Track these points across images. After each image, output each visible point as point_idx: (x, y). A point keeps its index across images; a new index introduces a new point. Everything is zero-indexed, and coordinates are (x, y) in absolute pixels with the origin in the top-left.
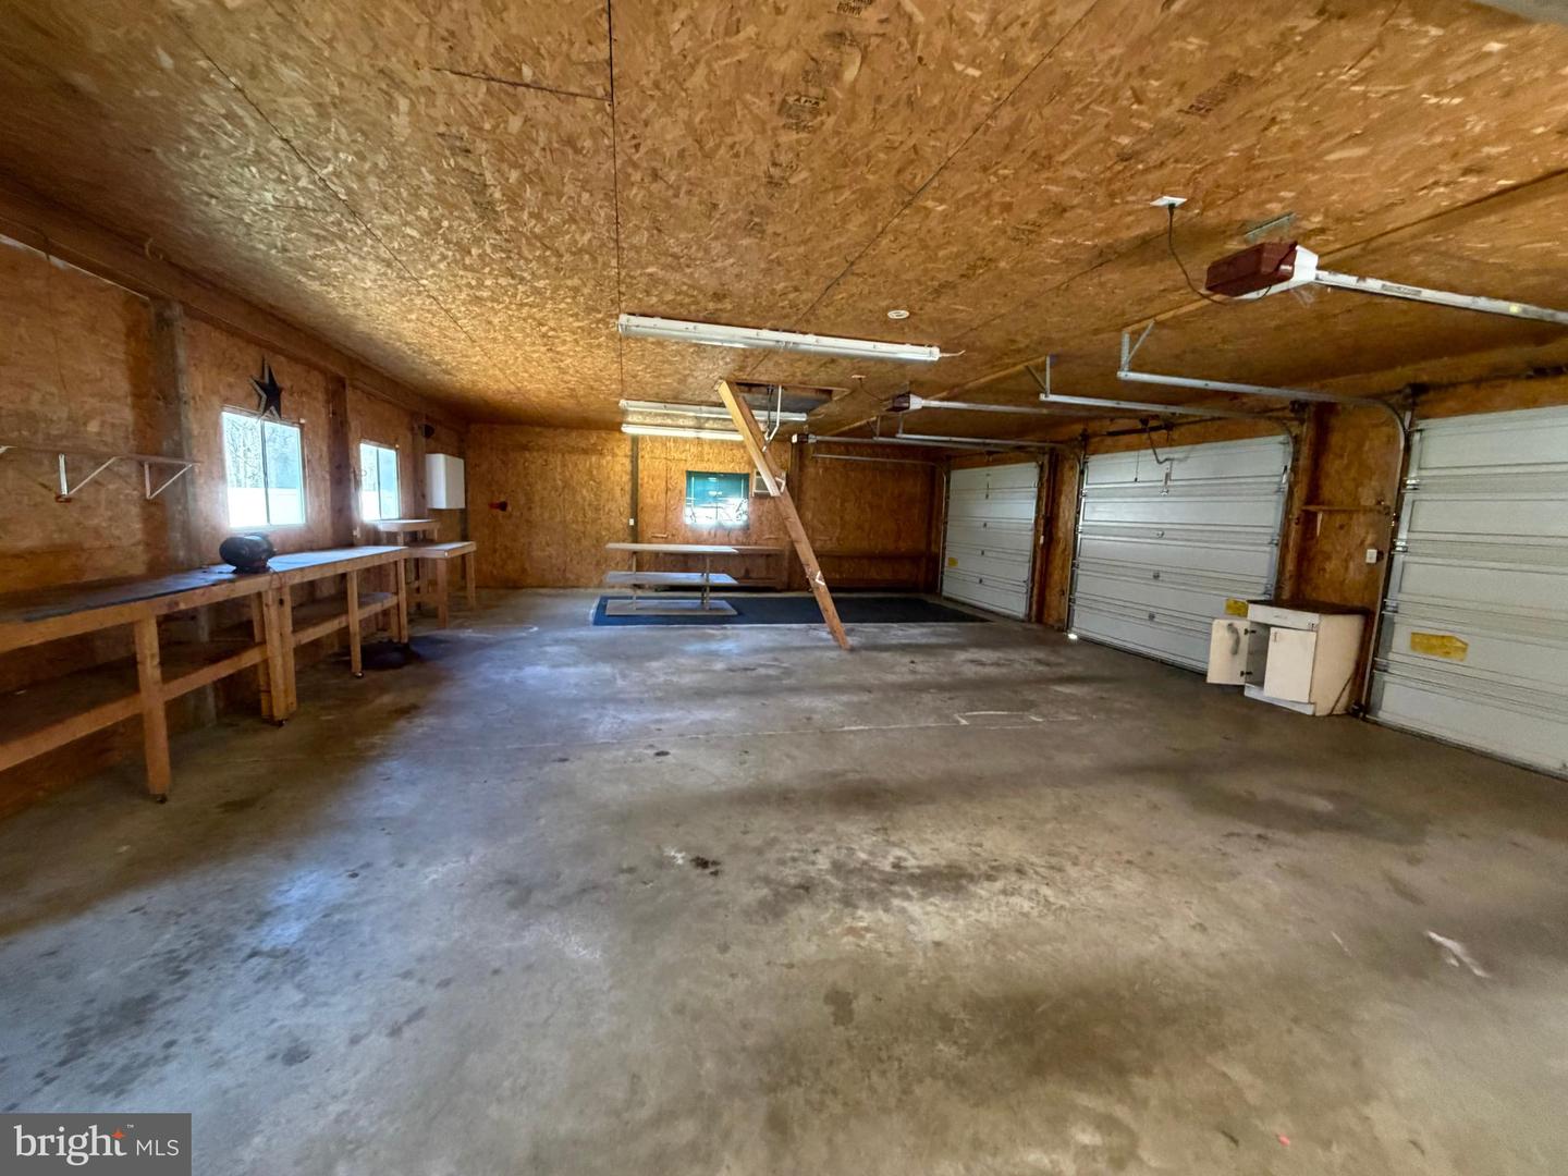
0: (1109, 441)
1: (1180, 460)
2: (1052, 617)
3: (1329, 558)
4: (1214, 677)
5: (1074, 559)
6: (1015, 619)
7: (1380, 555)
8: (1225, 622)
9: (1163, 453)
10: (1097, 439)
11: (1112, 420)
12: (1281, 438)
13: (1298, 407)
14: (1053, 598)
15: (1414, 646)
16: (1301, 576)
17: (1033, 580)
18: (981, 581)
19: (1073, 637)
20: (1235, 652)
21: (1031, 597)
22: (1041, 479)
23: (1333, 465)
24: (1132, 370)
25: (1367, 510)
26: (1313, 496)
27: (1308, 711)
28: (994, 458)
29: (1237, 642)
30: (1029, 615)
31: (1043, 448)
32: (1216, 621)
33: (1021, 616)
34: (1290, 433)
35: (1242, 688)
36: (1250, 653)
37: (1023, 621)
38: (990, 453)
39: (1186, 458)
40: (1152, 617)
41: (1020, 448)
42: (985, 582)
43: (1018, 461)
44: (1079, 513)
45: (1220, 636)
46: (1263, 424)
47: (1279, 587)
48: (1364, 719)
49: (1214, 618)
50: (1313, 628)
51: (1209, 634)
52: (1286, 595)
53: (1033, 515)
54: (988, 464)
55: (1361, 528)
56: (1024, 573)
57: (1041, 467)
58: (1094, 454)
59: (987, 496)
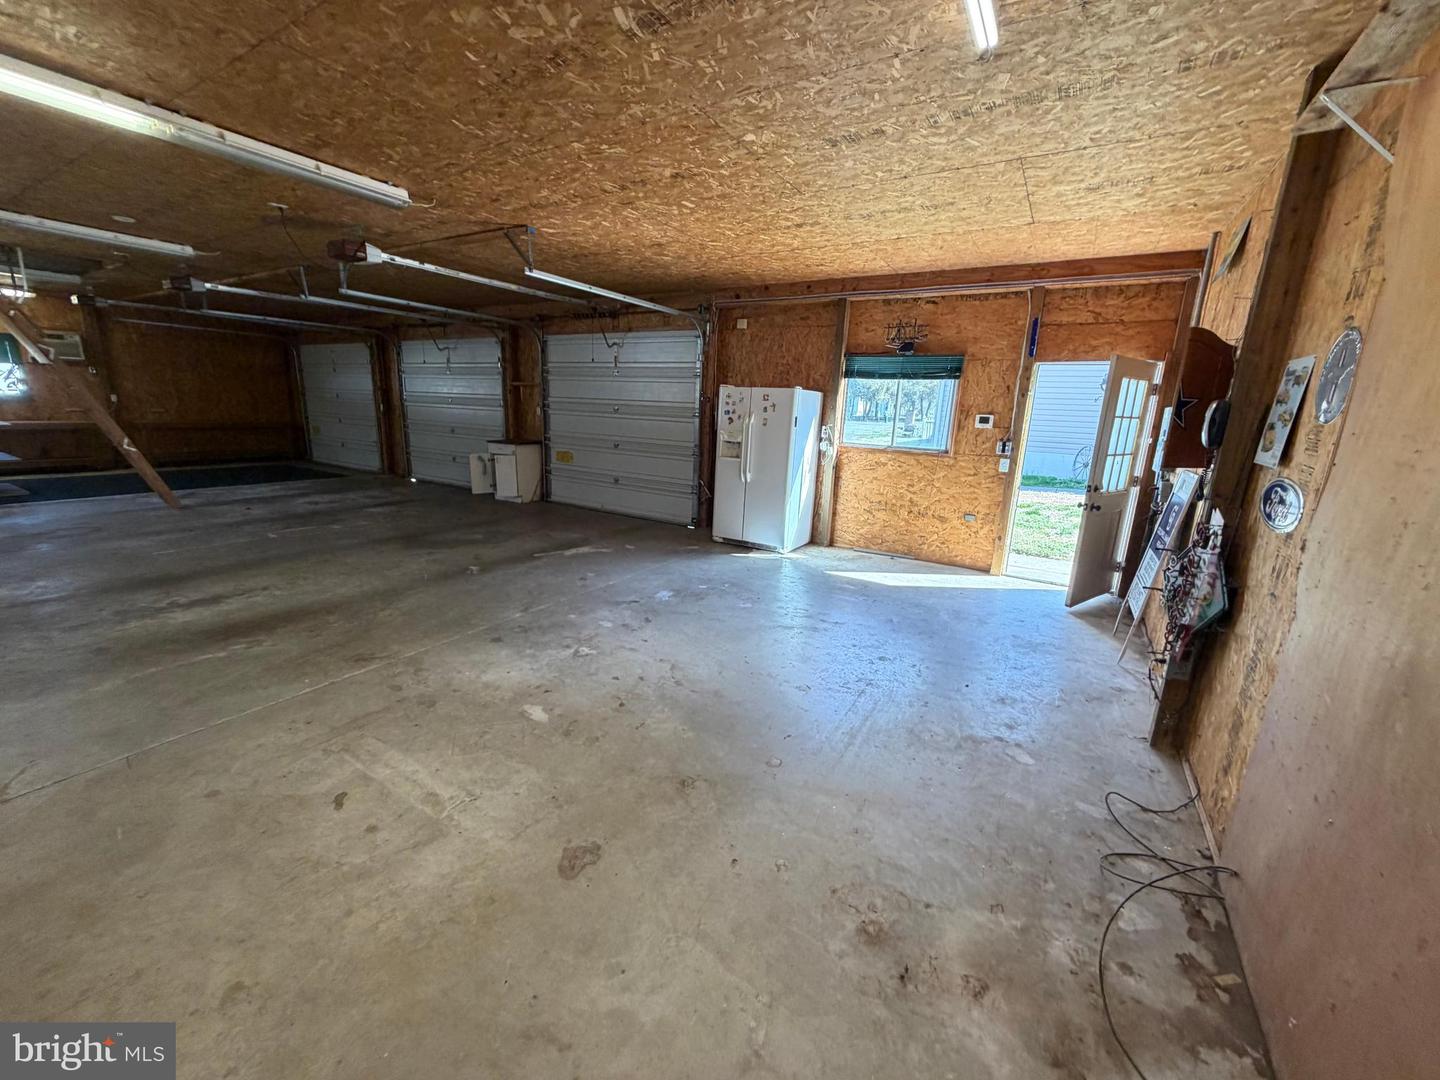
2: (398, 467)
4: (476, 490)
5: (404, 421)
6: (371, 473)
7: (541, 411)
8: (476, 455)
9: (441, 343)
12: (494, 340)
14: (399, 451)
15: (559, 459)
16: (516, 425)
17: (380, 441)
18: (341, 447)
19: (413, 480)
20: (482, 473)
21: (382, 454)
22: (372, 358)
23: (522, 358)
24: (348, 288)
26: (515, 377)
27: (519, 501)
29: (485, 466)
30: (383, 468)
32: (471, 456)
33: (376, 469)
34: (497, 336)
35: (493, 494)
36: (493, 473)
37: (379, 474)
42: (346, 446)
43: (351, 342)
44: (401, 385)
45: (475, 467)
47: (507, 431)
48: (547, 501)
49: (470, 453)
50: (513, 454)
51: (469, 464)
52: (511, 437)
53: (370, 387)
54: (329, 342)
56: (374, 435)
57: (371, 348)
58: (404, 340)
59: (335, 370)
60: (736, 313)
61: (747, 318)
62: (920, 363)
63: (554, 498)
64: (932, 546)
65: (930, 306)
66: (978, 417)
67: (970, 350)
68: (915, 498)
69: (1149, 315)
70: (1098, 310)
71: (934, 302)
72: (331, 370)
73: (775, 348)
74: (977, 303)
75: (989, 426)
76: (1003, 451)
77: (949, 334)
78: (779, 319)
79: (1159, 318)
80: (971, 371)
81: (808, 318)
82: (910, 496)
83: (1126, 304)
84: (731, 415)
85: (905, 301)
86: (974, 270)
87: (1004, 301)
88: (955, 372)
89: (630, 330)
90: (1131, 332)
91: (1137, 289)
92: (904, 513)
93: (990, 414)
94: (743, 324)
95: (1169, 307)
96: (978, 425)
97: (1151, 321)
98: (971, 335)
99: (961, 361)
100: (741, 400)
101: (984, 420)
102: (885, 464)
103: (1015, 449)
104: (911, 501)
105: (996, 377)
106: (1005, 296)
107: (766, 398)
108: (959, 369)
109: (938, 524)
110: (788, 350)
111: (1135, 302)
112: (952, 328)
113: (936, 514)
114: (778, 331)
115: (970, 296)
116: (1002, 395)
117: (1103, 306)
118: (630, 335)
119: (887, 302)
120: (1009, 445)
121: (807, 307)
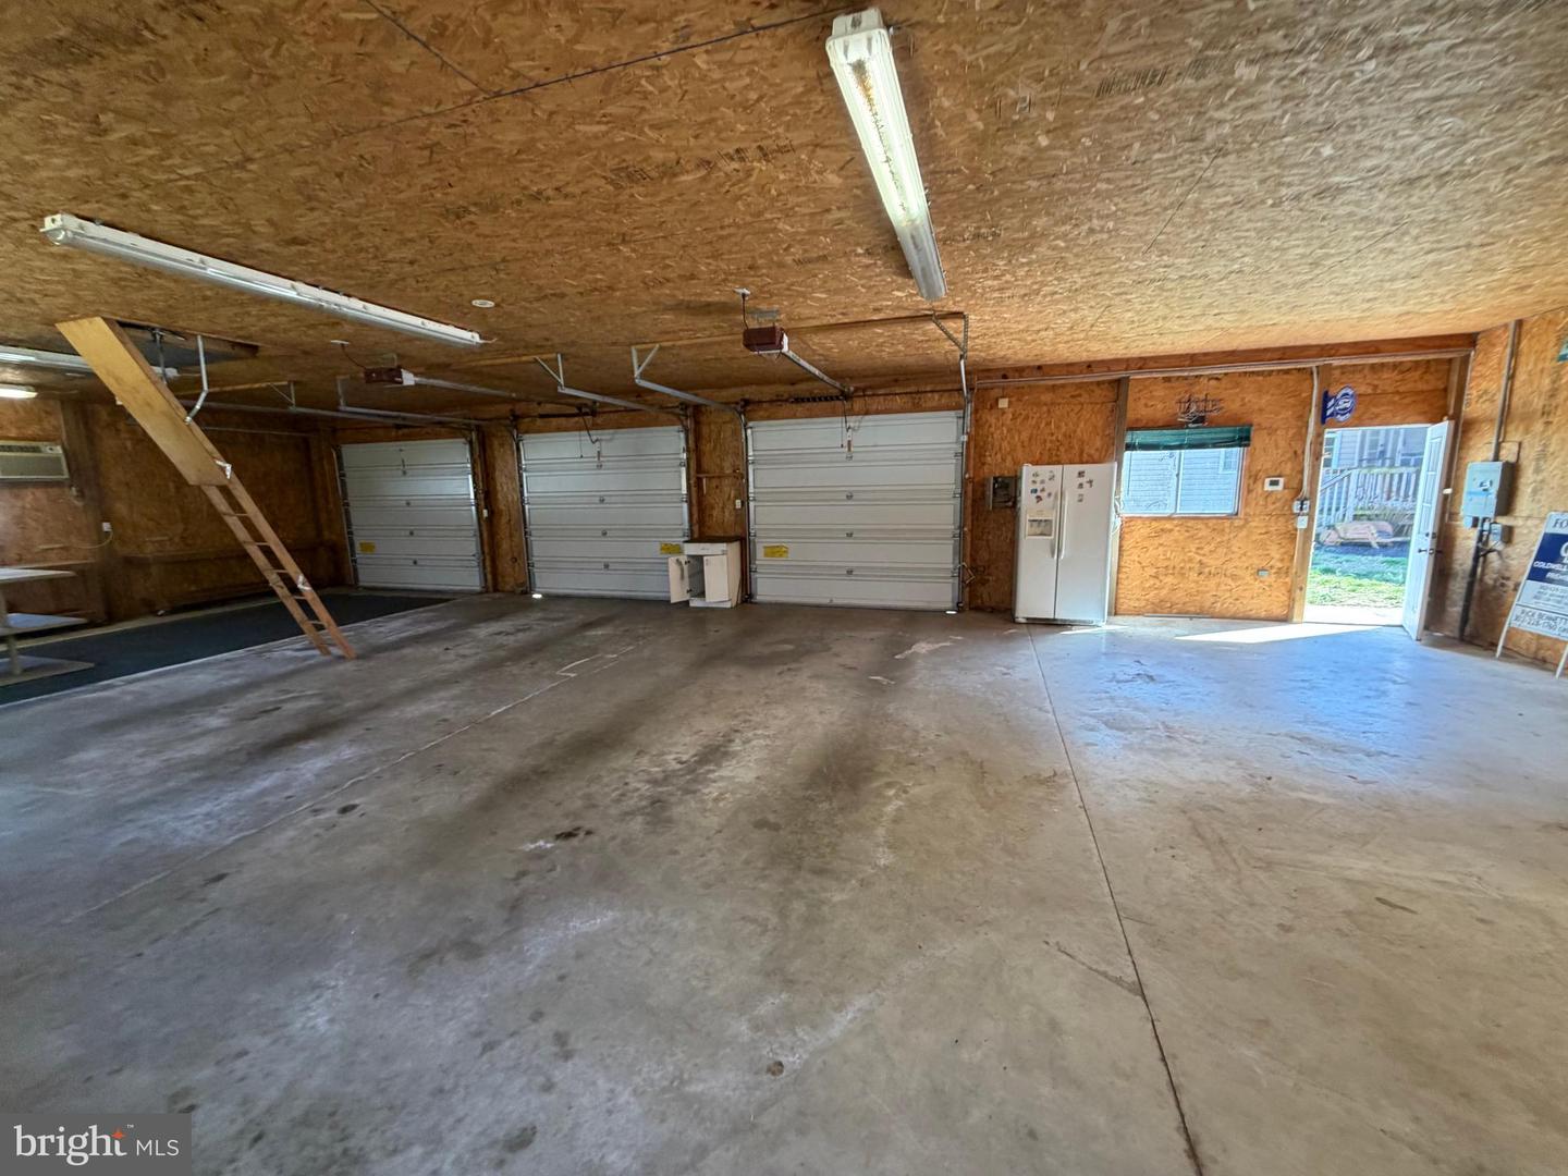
0: (539, 422)
1: (607, 440)
2: (509, 583)
3: (713, 508)
4: (673, 599)
5: (524, 528)
6: (472, 593)
7: (743, 503)
8: (674, 559)
9: (595, 434)
10: (527, 420)
11: (539, 404)
12: (676, 428)
13: (684, 405)
14: (505, 564)
15: (766, 555)
16: (701, 522)
17: (483, 553)
18: (415, 563)
19: (537, 596)
20: (682, 577)
21: (484, 568)
22: (472, 455)
23: (707, 447)
25: (728, 476)
26: (699, 469)
27: (725, 605)
28: (404, 431)
29: (683, 571)
30: (486, 587)
31: (469, 425)
32: (671, 559)
33: (478, 589)
34: (682, 424)
35: (687, 602)
36: (690, 577)
37: (481, 593)
38: (398, 427)
39: (611, 440)
40: (607, 566)
41: (440, 423)
42: (419, 563)
43: (437, 436)
44: (522, 486)
45: (674, 572)
46: (663, 417)
47: (695, 531)
48: (751, 603)
50: (724, 553)
52: (696, 536)
53: (469, 490)
54: (397, 439)
55: (728, 488)
56: (471, 547)
57: (471, 444)
58: (527, 432)
59: (405, 473)
60: (996, 393)
61: (1010, 397)
62: (1205, 434)
63: (759, 598)
64: (1226, 604)
65: (1213, 382)
66: (1267, 481)
67: (1255, 421)
68: (1205, 560)
69: (1421, 386)
70: (1376, 382)
71: (1217, 379)
72: (400, 473)
73: (1043, 425)
74: (1261, 378)
75: (1280, 487)
76: (1301, 509)
77: (1233, 406)
78: (1047, 397)
79: (1430, 388)
80: (1258, 439)
81: (1080, 395)
82: (1198, 558)
83: (1400, 377)
84: (1038, 494)
85: (1186, 378)
86: (1266, 350)
87: (1285, 377)
88: (1243, 440)
89: (867, 413)
90: (1406, 401)
91: (1409, 365)
92: (1193, 575)
93: (1280, 476)
94: (1003, 403)
95: (1438, 379)
96: (1268, 487)
97: (1423, 392)
98: (1256, 407)
99: (1248, 431)
100: (1052, 478)
101: (1274, 483)
102: (1171, 531)
103: (1312, 507)
104: (1200, 562)
105: (1282, 443)
106: (1287, 372)
107: (1081, 474)
108: (1248, 438)
109: (1230, 581)
110: (1058, 427)
111: (1408, 375)
112: (1234, 402)
113: (1228, 573)
114: (1045, 409)
115: (1253, 372)
116: (1289, 459)
117: (1379, 379)
118: (867, 417)
119: (1167, 380)
120: (1307, 503)
121: (1080, 386)
